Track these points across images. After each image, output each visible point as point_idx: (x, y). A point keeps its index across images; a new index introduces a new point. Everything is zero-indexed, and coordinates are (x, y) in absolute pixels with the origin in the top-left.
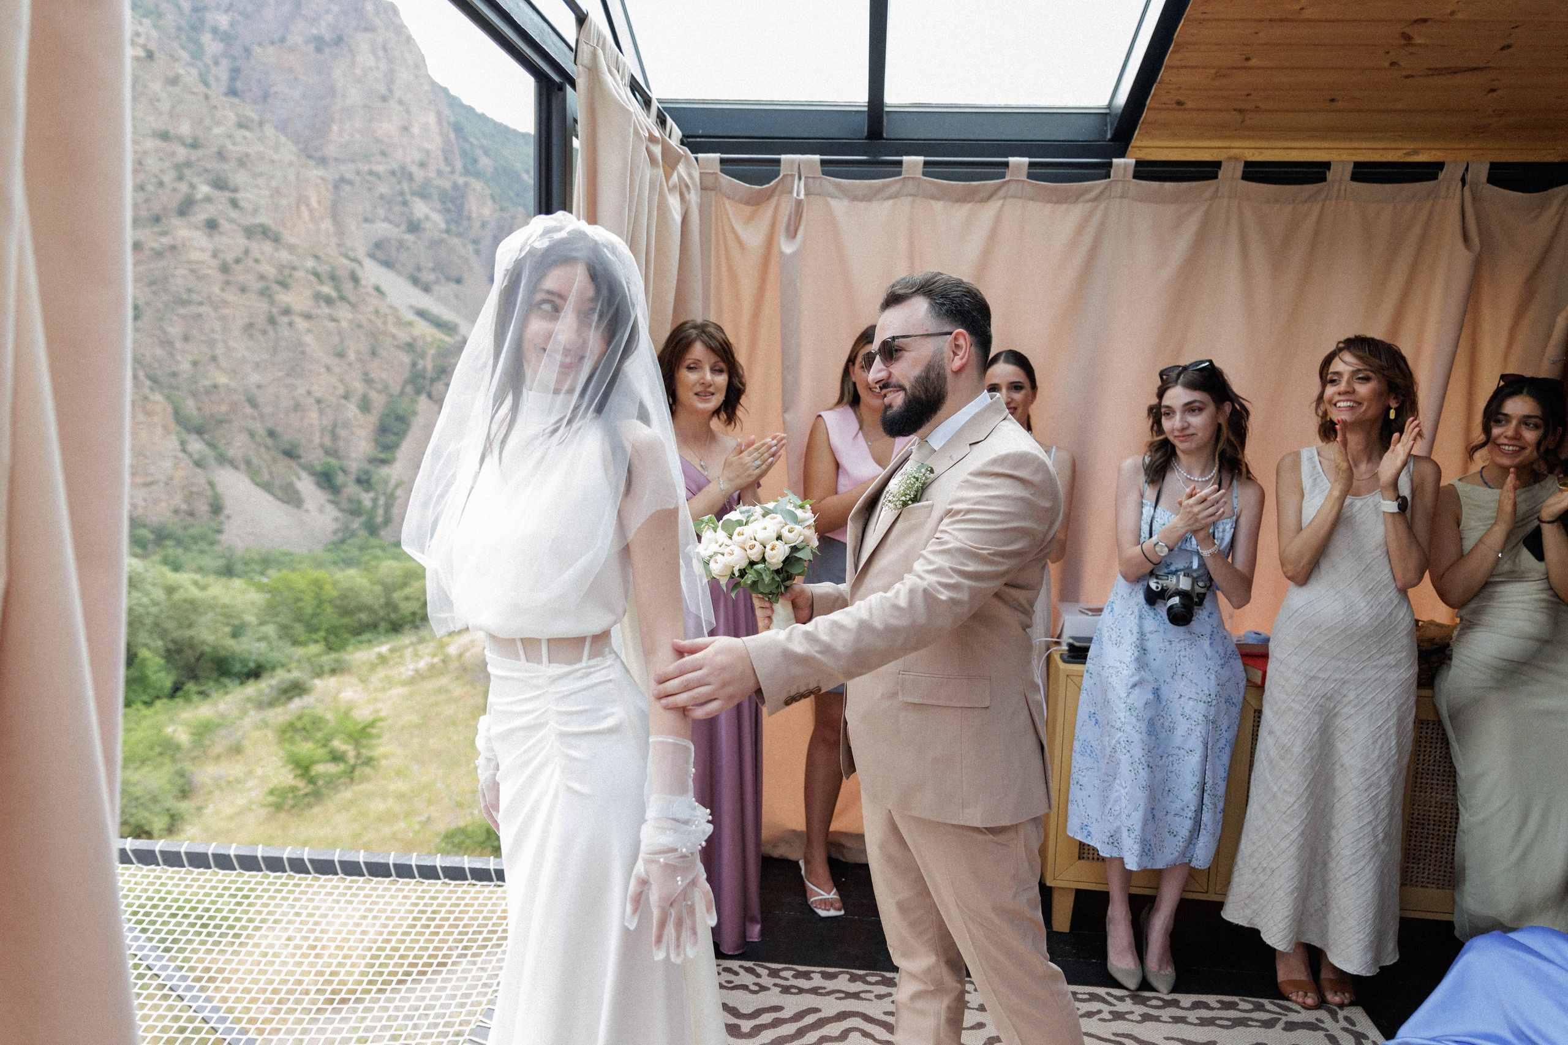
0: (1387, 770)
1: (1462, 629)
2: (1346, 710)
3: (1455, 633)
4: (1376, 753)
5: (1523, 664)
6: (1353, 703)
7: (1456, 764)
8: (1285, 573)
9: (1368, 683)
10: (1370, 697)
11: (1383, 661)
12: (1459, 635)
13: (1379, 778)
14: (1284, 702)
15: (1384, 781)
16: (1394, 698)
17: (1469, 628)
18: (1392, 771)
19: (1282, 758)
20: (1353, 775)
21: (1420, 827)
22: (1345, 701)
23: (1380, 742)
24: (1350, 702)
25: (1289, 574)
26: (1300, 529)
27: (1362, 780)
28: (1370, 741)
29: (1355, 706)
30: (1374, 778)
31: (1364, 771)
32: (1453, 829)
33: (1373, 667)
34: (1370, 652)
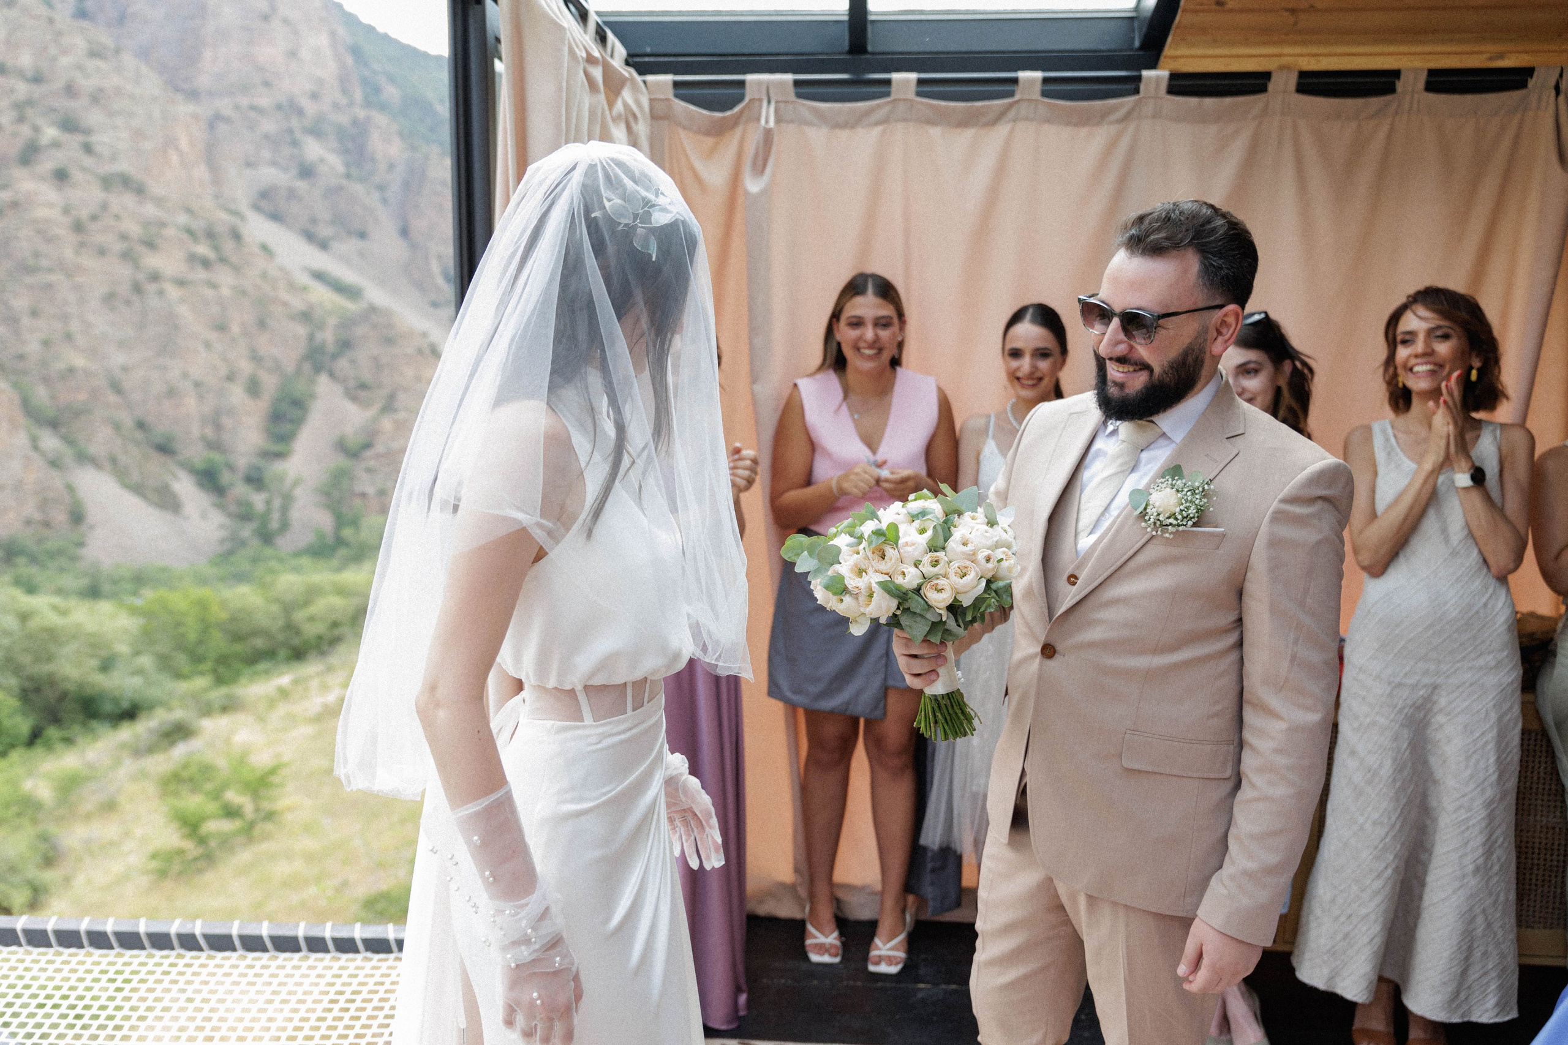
0: (1483, 791)
3: (1560, 625)
8: (1358, 562)
9: (1461, 689)
10: (1465, 705)
11: (1481, 662)
13: (1473, 800)
16: (1494, 707)
19: (1369, 782)
23: (1473, 760)
25: (1365, 563)
26: (1375, 516)
33: (1471, 668)
34: (1465, 649)
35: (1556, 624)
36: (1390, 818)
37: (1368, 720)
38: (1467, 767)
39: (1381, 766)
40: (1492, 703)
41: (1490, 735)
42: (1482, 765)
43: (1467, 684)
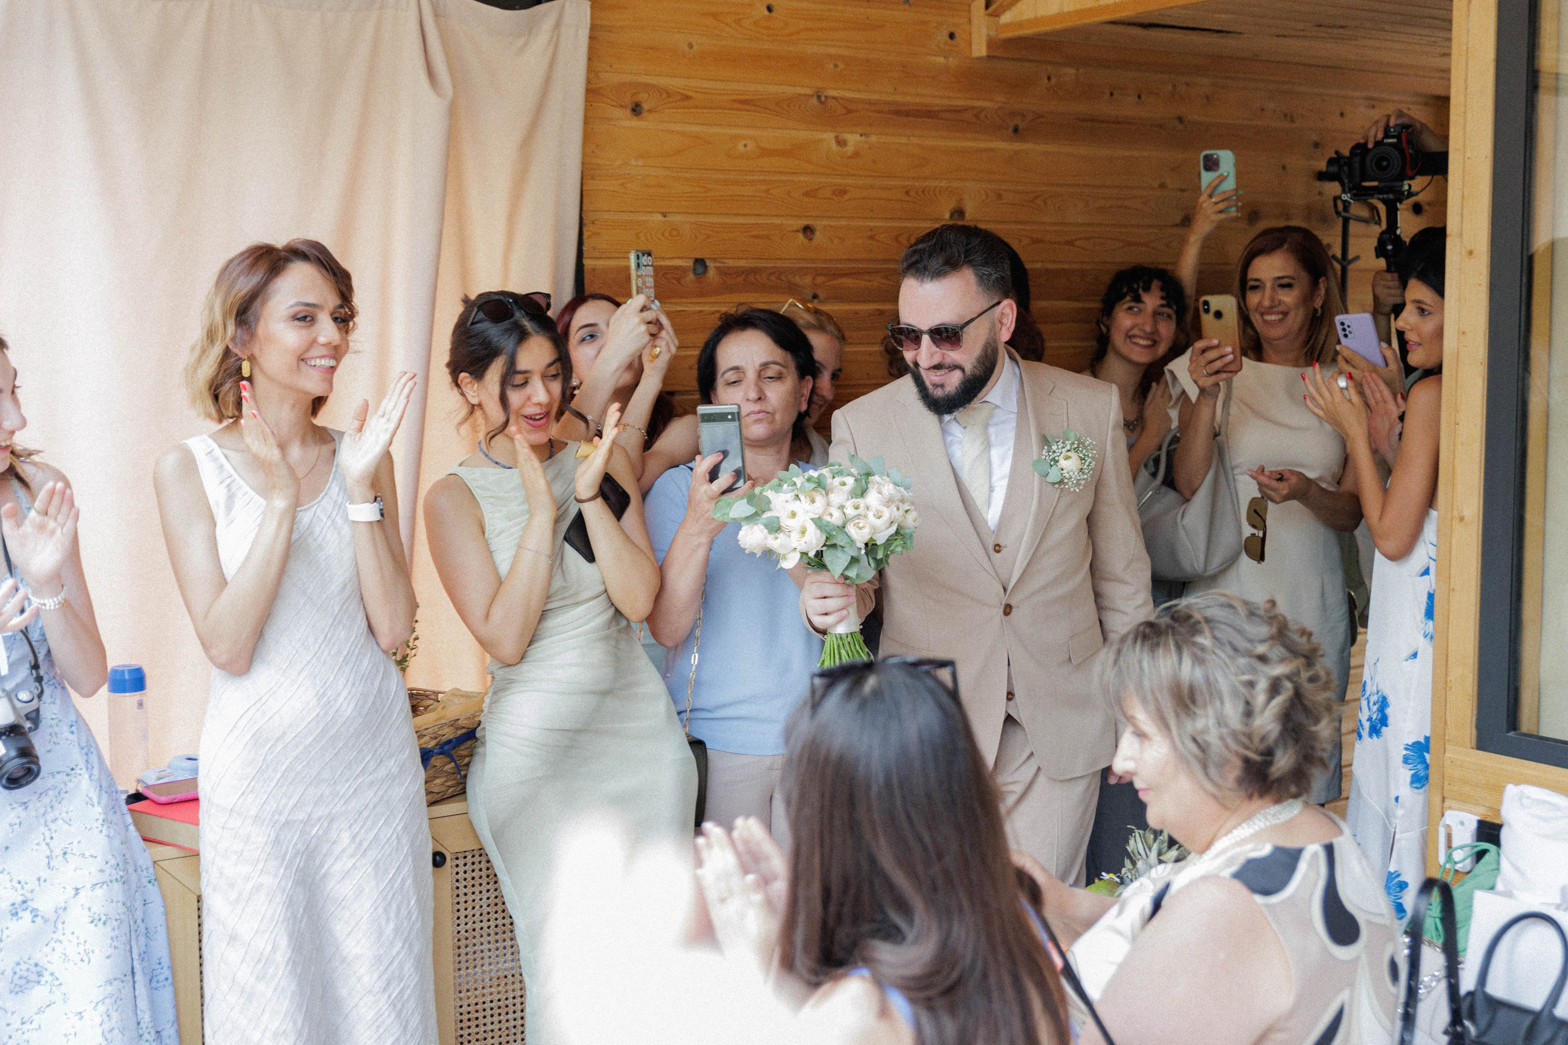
0: (411, 946)
1: (495, 693)
2: (338, 867)
3: (487, 700)
4: (392, 925)
5: (578, 731)
6: (350, 851)
7: (511, 910)
8: (212, 659)
9: (365, 814)
10: (372, 835)
11: (382, 772)
12: (492, 703)
13: (401, 966)
14: (248, 878)
15: (409, 966)
16: (405, 828)
17: (504, 689)
18: (416, 949)
19: (260, 978)
20: (362, 971)
21: (473, 1023)
22: (338, 849)
23: (394, 906)
24: (343, 851)
25: (223, 658)
26: (223, 583)
27: (375, 976)
28: (380, 910)
29: (352, 856)
30: (392, 968)
31: (379, 959)
32: (518, 1015)
33: (372, 783)
34: (364, 758)
35: (483, 701)
36: (295, 1022)
37: (249, 885)
38: (388, 920)
39: (274, 949)
40: (402, 825)
41: (406, 870)
42: (404, 912)
43: (371, 806)
